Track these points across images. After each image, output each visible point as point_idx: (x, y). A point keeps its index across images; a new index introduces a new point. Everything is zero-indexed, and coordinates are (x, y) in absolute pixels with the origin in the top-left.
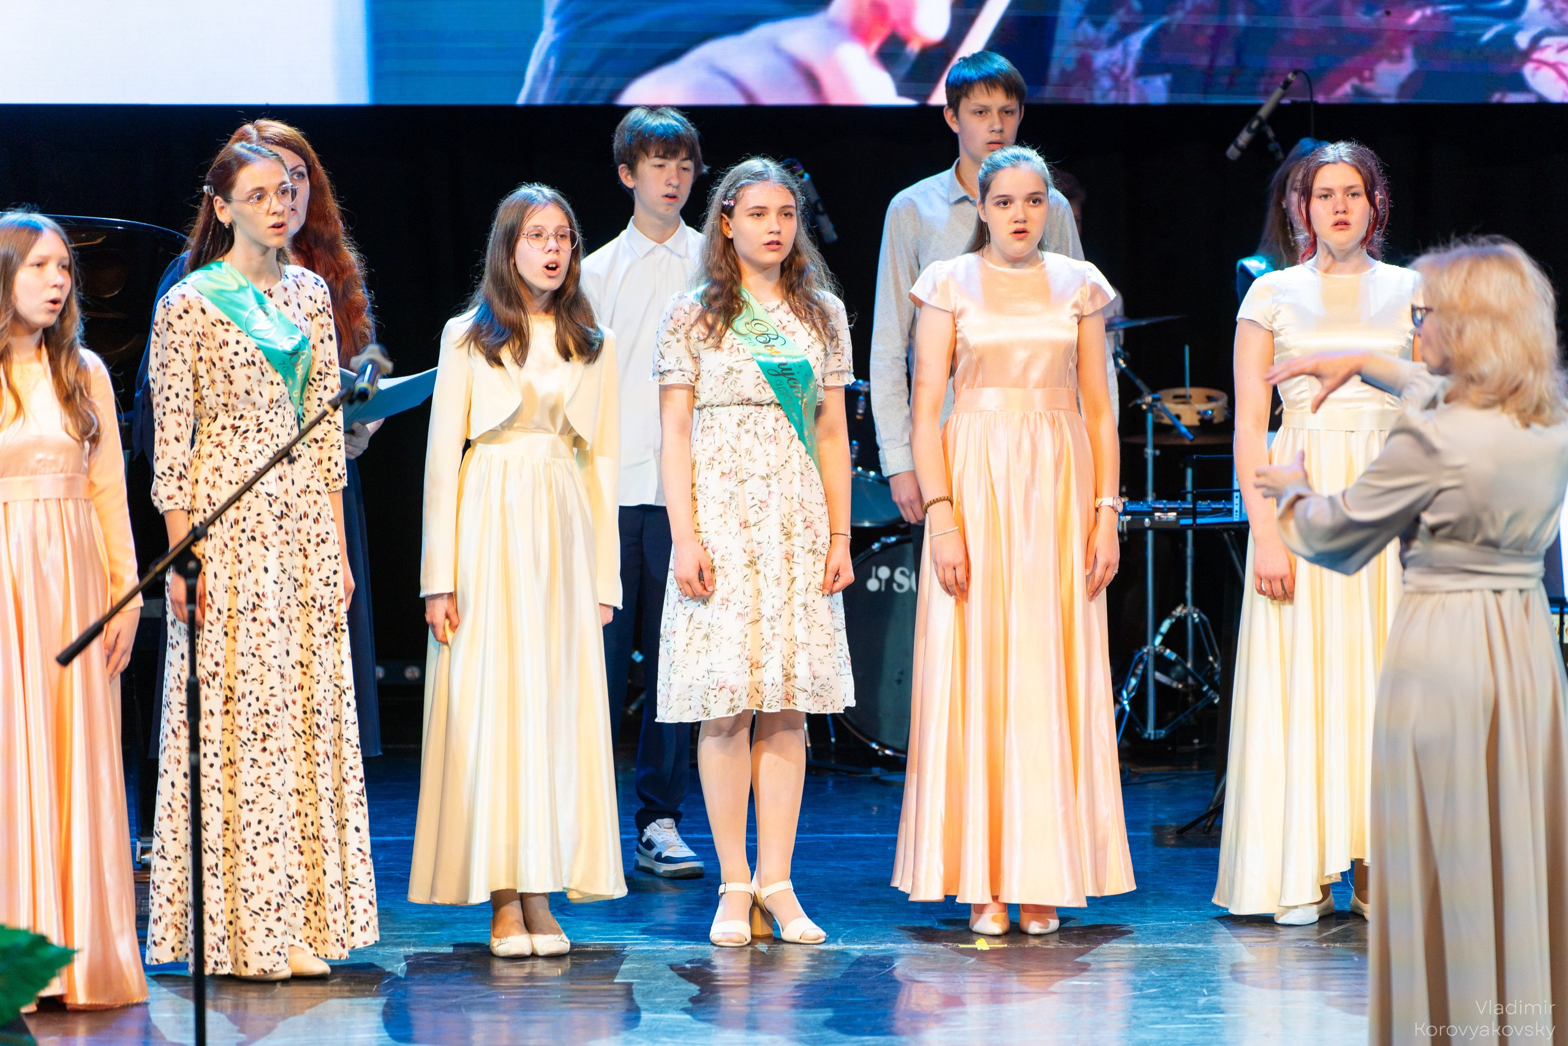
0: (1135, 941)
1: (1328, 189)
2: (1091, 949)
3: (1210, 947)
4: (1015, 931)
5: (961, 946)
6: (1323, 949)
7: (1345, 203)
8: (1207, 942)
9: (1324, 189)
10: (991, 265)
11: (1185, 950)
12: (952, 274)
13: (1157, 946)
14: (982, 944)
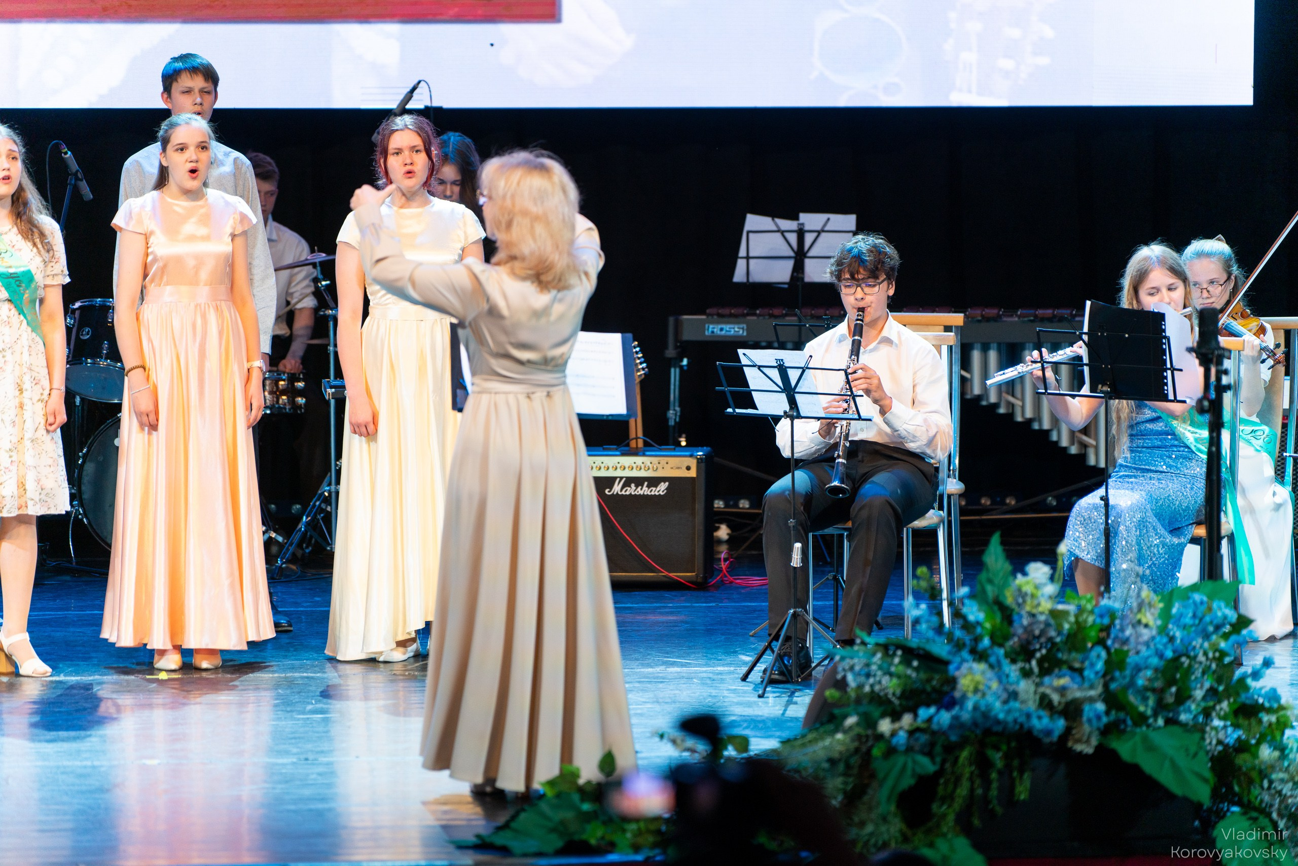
0: (273, 672)
1: (399, 149)
2: (240, 677)
3: (325, 675)
4: (188, 667)
5: (148, 677)
6: (405, 675)
7: (411, 157)
8: (325, 672)
9: (396, 149)
10: (169, 200)
11: (307, 678)
12: (143, 207)
13: (288, 675)
14: (163, 676)
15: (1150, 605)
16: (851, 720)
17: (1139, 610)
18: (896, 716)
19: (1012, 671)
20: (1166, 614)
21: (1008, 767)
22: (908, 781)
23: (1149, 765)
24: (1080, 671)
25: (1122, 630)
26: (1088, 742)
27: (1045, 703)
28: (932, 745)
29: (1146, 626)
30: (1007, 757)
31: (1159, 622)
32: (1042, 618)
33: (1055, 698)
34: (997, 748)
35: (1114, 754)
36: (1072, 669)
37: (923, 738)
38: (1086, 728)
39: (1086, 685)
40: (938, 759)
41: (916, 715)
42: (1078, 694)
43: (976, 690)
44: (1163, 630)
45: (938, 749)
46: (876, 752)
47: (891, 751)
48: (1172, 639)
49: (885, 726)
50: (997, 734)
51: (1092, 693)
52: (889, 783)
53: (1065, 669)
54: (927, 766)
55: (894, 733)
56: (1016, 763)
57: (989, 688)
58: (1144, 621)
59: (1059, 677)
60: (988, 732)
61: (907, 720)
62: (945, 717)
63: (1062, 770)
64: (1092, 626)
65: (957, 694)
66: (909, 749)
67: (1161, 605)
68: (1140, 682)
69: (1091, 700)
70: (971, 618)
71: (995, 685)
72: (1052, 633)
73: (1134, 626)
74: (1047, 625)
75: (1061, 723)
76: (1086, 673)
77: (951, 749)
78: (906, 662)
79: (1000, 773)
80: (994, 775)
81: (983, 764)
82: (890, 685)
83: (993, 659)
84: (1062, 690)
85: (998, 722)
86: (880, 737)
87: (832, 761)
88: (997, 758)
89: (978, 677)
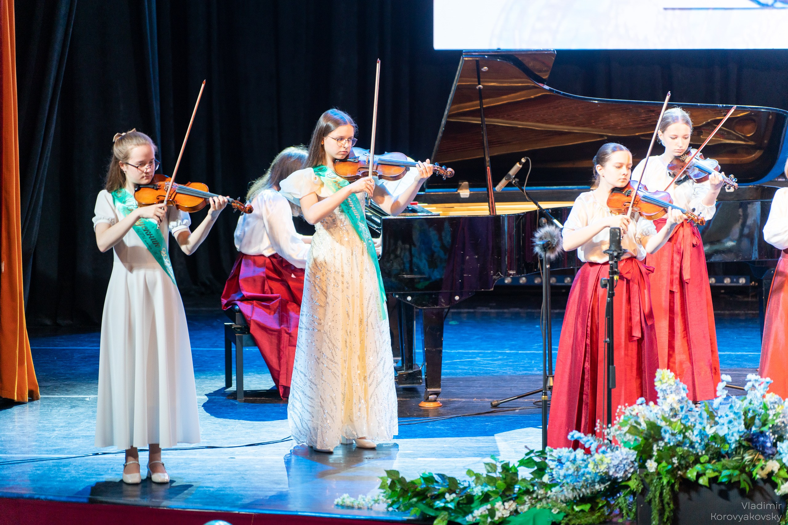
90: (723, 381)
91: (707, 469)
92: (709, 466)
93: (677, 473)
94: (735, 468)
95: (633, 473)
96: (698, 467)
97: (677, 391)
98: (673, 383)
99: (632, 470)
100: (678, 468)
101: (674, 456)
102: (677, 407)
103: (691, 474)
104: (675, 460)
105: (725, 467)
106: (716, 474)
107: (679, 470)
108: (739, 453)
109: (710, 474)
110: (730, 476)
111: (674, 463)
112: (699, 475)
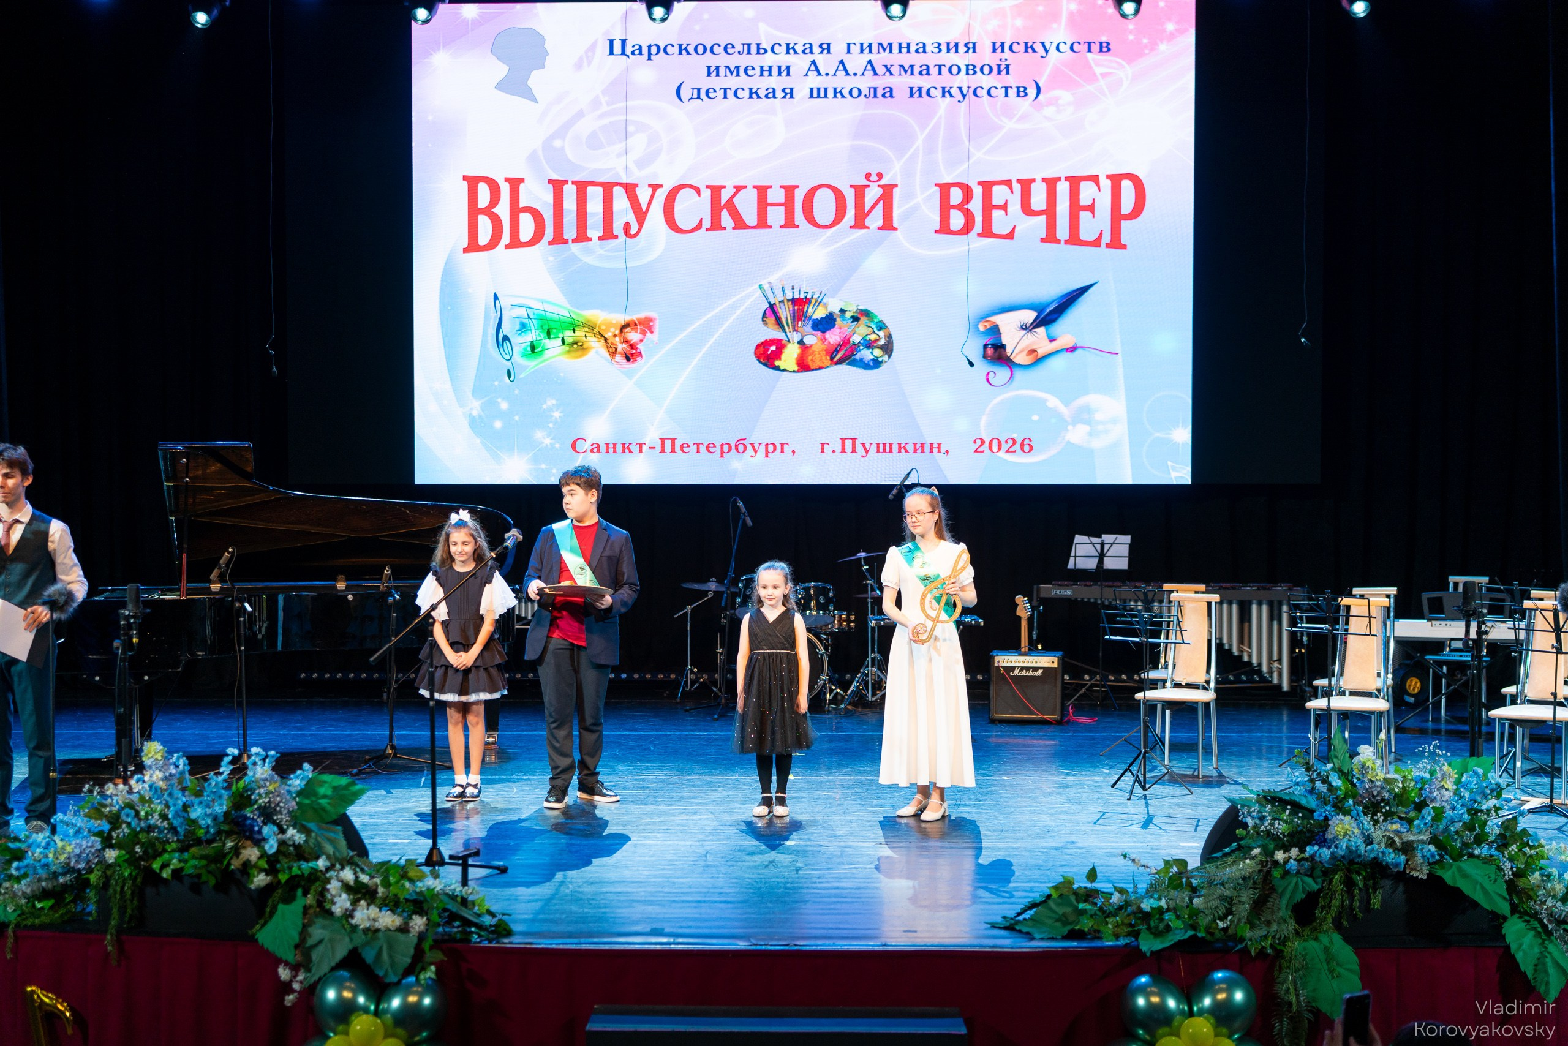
15: (1450, 776)
16: (1256, 851)
17: (1443, 779)
18: (1287, 850)
19: (1366, 820)
20: (1458, 782)
21: (1365, 885)
22: (1300, 896)
23: (1466, 888)
24: (1410, 822)
25: (1431, 792)
26: (1421, 871)
27: (1391, 843)
28: (1313, 869)
29: (1447, 790)
30: (1365, 878)
31: (1455, 787)
32: (1379, 783)
33: (1397, 839)
34: (1359, 874)
35: (1440, 879)
36: (1401, 818)
37: (1307, 864)
38: (1419, 859)
39: (1415, 830)
40: (1320, 880)
41: (1302, 850)
42: (1412, 838)
43: (1345, 834)
44: (1456, 792)
45: (1318, 872)
46: (1276, 874)
47: (1286, 873)
48: (1461, 797)
49: (1280, 856)
50: (1357, 863)
51: (1423, 837)
52: (1287, 895)
53: (1396, 819)
54: (1313, 885)
55: (1286, 861)
56: (1371, 882)
57: (1353, 833)
58: (1446, 786)
59: (1392, 823)
60: (1352, 862)
61: (1294, 852)
62: (1326, 853)
63: (1401, 888)
64: (1413, 790)
65: (1329, 836)
66: (1298, 872)
67: (1456, 776)
68: (1453, 829)
69: (1422, 842)
70: (1334, 784)
71: (1356, 831)
72: (1386, 795)
73: (1438, 789)
74: (1382, 788)
75: (1403, 858)
76: (1416, 822)
77: (1327, 873)
78: (1294, 813)
79: (1360, 889)
80: (1356, 891)
81: (1349, 883)
82: (1281, 827)
83: (1354, 813)
84: (1397, 832)
85: (1360, 856)
86: (1276, 863)
87: (1244, 878)
88: (1359, 879)
89: (1347, 826)
90: (227, 755)
91: (173, 859)
92: (177, 855)
93: (140, 865)
94: (202, 857)
95: (96, 864)
96: (166, 856)
97: (166, 767)
98: (160, 758)
99: (96, 860)
100: (141, 858)
101: (138, 843)
102: (162, 784)
103: (156, 866)
104: (138, 849)
105: (194, 857)
106: (182, 864)
107: (144, 860)
108: (221, 839)
109: (175, 863)
110: (195, 867)
111: (137, 852)
112: (164, 866)
